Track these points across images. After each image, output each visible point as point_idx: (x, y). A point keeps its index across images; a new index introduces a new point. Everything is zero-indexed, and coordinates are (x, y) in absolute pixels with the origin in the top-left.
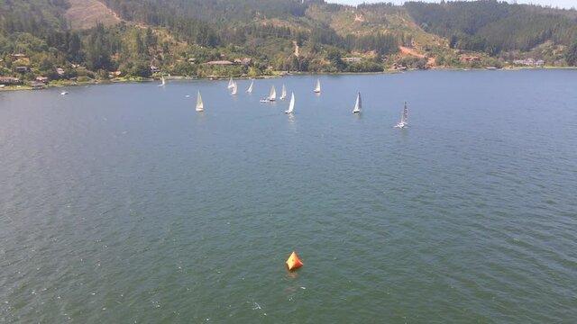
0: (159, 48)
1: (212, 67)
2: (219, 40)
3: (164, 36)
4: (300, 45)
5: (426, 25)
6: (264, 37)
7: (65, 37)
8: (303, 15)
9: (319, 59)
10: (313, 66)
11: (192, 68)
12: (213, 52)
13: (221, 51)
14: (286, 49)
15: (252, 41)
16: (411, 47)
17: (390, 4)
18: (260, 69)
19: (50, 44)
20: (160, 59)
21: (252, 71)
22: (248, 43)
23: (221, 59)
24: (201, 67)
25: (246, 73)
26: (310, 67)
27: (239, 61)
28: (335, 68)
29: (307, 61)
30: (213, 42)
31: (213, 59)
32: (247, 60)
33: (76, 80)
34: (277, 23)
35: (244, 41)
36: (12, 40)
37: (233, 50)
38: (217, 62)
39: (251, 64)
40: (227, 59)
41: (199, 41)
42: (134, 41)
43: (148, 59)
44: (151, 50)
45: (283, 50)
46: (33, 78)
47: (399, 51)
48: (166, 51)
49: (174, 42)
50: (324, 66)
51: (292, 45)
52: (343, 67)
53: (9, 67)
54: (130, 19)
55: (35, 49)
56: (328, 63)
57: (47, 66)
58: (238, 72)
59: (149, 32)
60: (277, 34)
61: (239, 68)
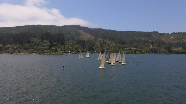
0: (107, 45)
1: (124, 50)
2: (125, 43)
3: (108, 42)
4: (152, 45)
6: (139, 42)
7: (81, 41)
8: (151, 37)
9: (161, 49)
10: (159, 51)
11: (117, 51)
12: (124, 46)
13: (126, 46)
14: (147, 46)
18: (140, 51)
20: (107, 48)
21: (137, 52)
22: (134, 44)
23: (126, 48)
24: (120, 50)
25: (135, 52)
26: (157, 51)
27: (133, 49)
28: (168, 52)
30: (123, 43)
31: (124, 48)
34: (143, 39)
35: (132, 43)
36: (68, 42)
37: (130, 46)
39: (136, 50)
40: (129, 48)
41: (119, 43)
42: (99, 43)
43: (103, 48)
44: (104, 45)
45: (146, 46)
46: (73, 51)
48: (109, 46)
49: (111, 43)
50: (163, 52)
51: (149, 45)
52: (171, 52)
53: (68, 48)
54: (98, 38)
55: (74, 44)
56: (165, 50)
57: (77, 49)
58: (133, 52)
59: (104, 41)
60: (143, 42)
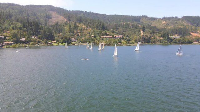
0: (79, 31)
1: (103, 39)
2: (106, 28)
3: (82, 26)
4: (143, 31)
5: (196, 25)
6: (126, 28)
8: (140, 21)
9: (156, 37)
10: (153, 40)
11: (92, 40)
12: (103, 32)
13: (107, 32)
14: (136, 33)
15: (120, 29)
16: (197, 33)
17: (176, 17)
18: (128, 41)
19: (24, 26)
20: (78, 35)
21: (123, 41)
22: (119, 30)
23: (107, 35)
24: (97, 39)
25: (120, 42)
26: (151, 40)
27: (116, 36)
28: (166, 41)
29: (150, 38)
30: (104, 28)
31: (103, 35)
32: (120, 36)
33: (29, 44)
34: (131, 23)
35: (117, 29)
37: (113, 32)
38: (105, 37)
39: (122, 38)
40: (110, 35)
41: (97, 27)
42: (68, 28)
43: (73, 36)
44: (75, 31)
45: (135, 33)
47: (192, 34)
48: (81, 31)
49: (86, 28)
50: (160, 40)
51: (139, 31)
52: (171, 41)
54: (70, 20)
56: (162, 38)
58: (116, 42)
59: (75, 24)
60: (132, 27)
61: (117, 40)
